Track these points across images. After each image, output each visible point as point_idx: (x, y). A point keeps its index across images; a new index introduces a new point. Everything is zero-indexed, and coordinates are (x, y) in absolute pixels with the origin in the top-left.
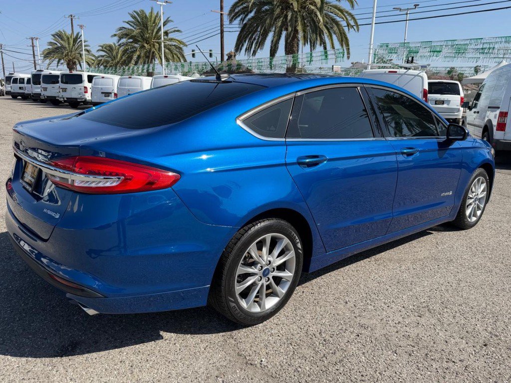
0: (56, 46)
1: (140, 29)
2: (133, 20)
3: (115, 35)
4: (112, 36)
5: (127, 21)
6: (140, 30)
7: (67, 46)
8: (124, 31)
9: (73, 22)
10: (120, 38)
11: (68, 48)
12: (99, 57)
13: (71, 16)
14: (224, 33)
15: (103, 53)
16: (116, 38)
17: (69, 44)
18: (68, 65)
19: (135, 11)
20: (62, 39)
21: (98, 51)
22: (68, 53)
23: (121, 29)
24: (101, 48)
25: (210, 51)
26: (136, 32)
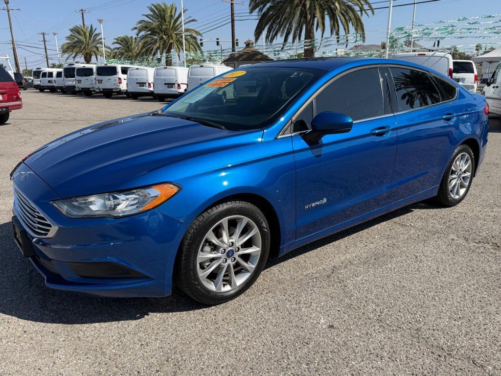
0: (74, 41)
1: (159, 21)
2: (152, 13)
3: (136, 28)
4: (132, 29)
5: (146, 14)
6: (159, 23)
7: (84, 40)
8: (143, 24)
9: (84, 16)
10: (140, 31)
11: (85, 42)
12: (114, 49)
13: (82, 10)
14: (235, 22)
15: (118, 46)
16: (136, 31)
17: (85, 38)
18: (85, 58)
19: (153, 5)
20: (79, 33)
21: (113, 43)
22: (85, 47)
23: (140, 22)
24: (116, 41)
25: (217, 39)
26: (155, 24)
